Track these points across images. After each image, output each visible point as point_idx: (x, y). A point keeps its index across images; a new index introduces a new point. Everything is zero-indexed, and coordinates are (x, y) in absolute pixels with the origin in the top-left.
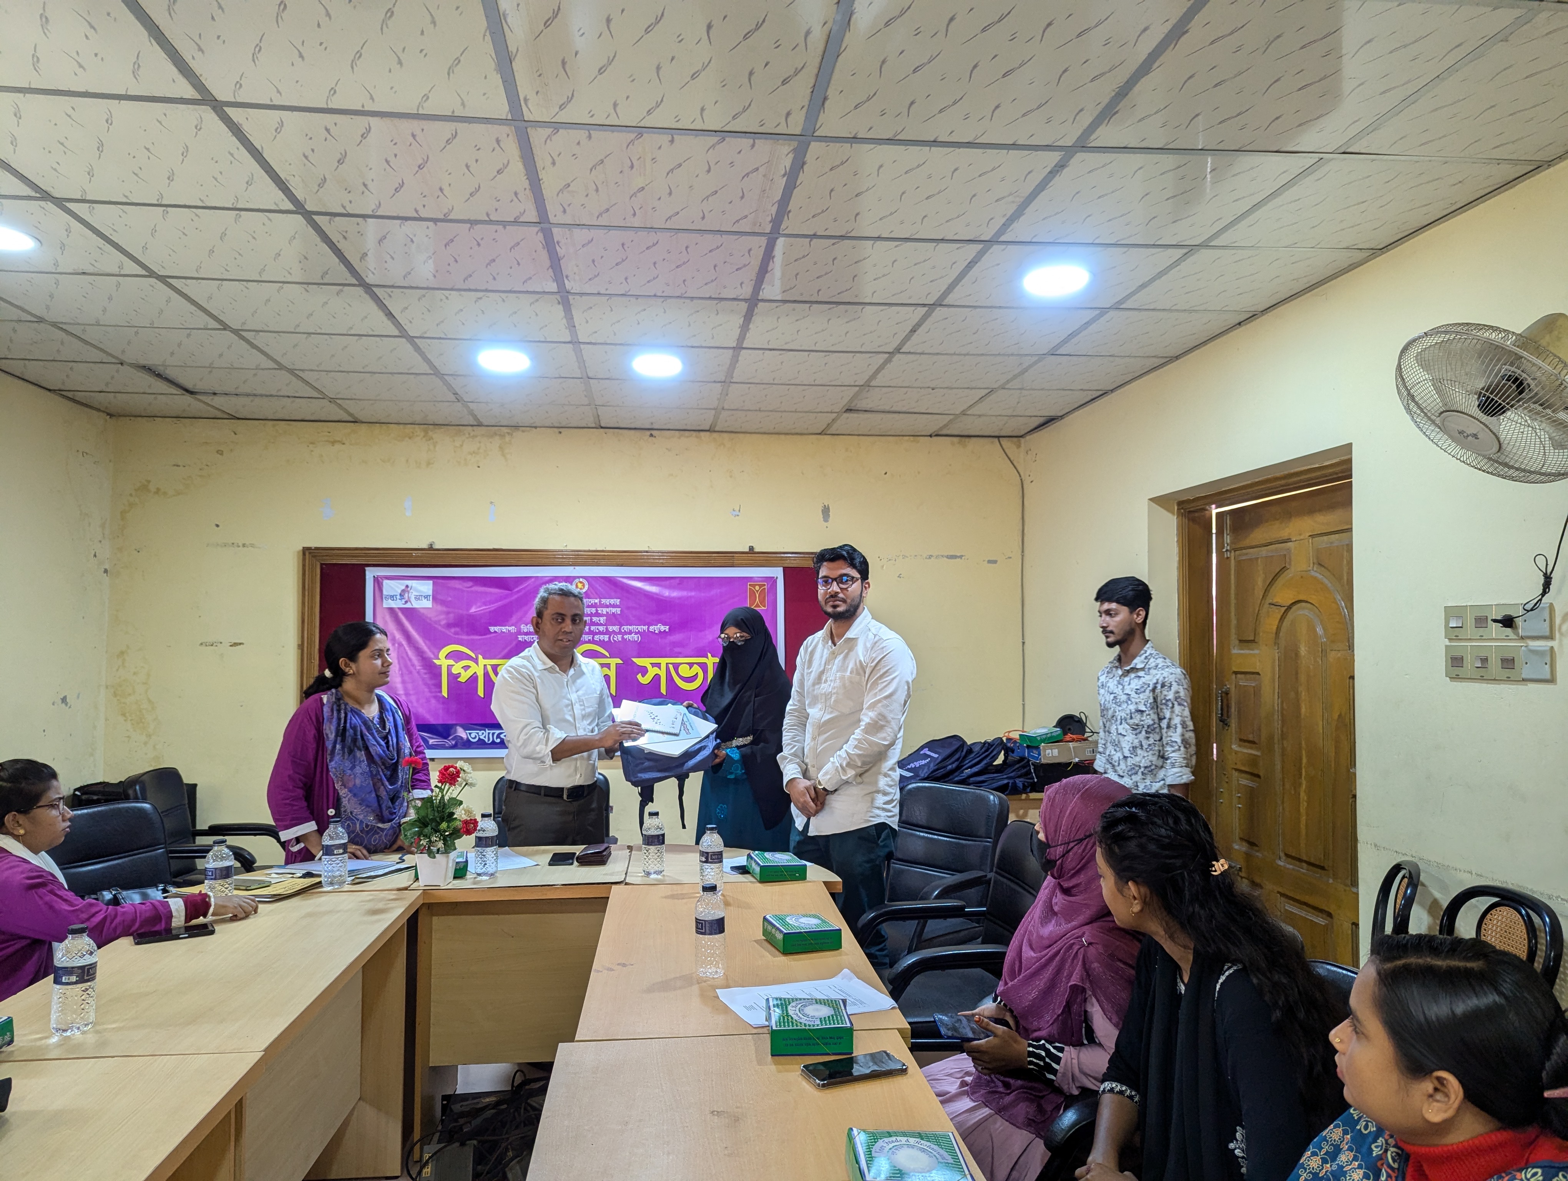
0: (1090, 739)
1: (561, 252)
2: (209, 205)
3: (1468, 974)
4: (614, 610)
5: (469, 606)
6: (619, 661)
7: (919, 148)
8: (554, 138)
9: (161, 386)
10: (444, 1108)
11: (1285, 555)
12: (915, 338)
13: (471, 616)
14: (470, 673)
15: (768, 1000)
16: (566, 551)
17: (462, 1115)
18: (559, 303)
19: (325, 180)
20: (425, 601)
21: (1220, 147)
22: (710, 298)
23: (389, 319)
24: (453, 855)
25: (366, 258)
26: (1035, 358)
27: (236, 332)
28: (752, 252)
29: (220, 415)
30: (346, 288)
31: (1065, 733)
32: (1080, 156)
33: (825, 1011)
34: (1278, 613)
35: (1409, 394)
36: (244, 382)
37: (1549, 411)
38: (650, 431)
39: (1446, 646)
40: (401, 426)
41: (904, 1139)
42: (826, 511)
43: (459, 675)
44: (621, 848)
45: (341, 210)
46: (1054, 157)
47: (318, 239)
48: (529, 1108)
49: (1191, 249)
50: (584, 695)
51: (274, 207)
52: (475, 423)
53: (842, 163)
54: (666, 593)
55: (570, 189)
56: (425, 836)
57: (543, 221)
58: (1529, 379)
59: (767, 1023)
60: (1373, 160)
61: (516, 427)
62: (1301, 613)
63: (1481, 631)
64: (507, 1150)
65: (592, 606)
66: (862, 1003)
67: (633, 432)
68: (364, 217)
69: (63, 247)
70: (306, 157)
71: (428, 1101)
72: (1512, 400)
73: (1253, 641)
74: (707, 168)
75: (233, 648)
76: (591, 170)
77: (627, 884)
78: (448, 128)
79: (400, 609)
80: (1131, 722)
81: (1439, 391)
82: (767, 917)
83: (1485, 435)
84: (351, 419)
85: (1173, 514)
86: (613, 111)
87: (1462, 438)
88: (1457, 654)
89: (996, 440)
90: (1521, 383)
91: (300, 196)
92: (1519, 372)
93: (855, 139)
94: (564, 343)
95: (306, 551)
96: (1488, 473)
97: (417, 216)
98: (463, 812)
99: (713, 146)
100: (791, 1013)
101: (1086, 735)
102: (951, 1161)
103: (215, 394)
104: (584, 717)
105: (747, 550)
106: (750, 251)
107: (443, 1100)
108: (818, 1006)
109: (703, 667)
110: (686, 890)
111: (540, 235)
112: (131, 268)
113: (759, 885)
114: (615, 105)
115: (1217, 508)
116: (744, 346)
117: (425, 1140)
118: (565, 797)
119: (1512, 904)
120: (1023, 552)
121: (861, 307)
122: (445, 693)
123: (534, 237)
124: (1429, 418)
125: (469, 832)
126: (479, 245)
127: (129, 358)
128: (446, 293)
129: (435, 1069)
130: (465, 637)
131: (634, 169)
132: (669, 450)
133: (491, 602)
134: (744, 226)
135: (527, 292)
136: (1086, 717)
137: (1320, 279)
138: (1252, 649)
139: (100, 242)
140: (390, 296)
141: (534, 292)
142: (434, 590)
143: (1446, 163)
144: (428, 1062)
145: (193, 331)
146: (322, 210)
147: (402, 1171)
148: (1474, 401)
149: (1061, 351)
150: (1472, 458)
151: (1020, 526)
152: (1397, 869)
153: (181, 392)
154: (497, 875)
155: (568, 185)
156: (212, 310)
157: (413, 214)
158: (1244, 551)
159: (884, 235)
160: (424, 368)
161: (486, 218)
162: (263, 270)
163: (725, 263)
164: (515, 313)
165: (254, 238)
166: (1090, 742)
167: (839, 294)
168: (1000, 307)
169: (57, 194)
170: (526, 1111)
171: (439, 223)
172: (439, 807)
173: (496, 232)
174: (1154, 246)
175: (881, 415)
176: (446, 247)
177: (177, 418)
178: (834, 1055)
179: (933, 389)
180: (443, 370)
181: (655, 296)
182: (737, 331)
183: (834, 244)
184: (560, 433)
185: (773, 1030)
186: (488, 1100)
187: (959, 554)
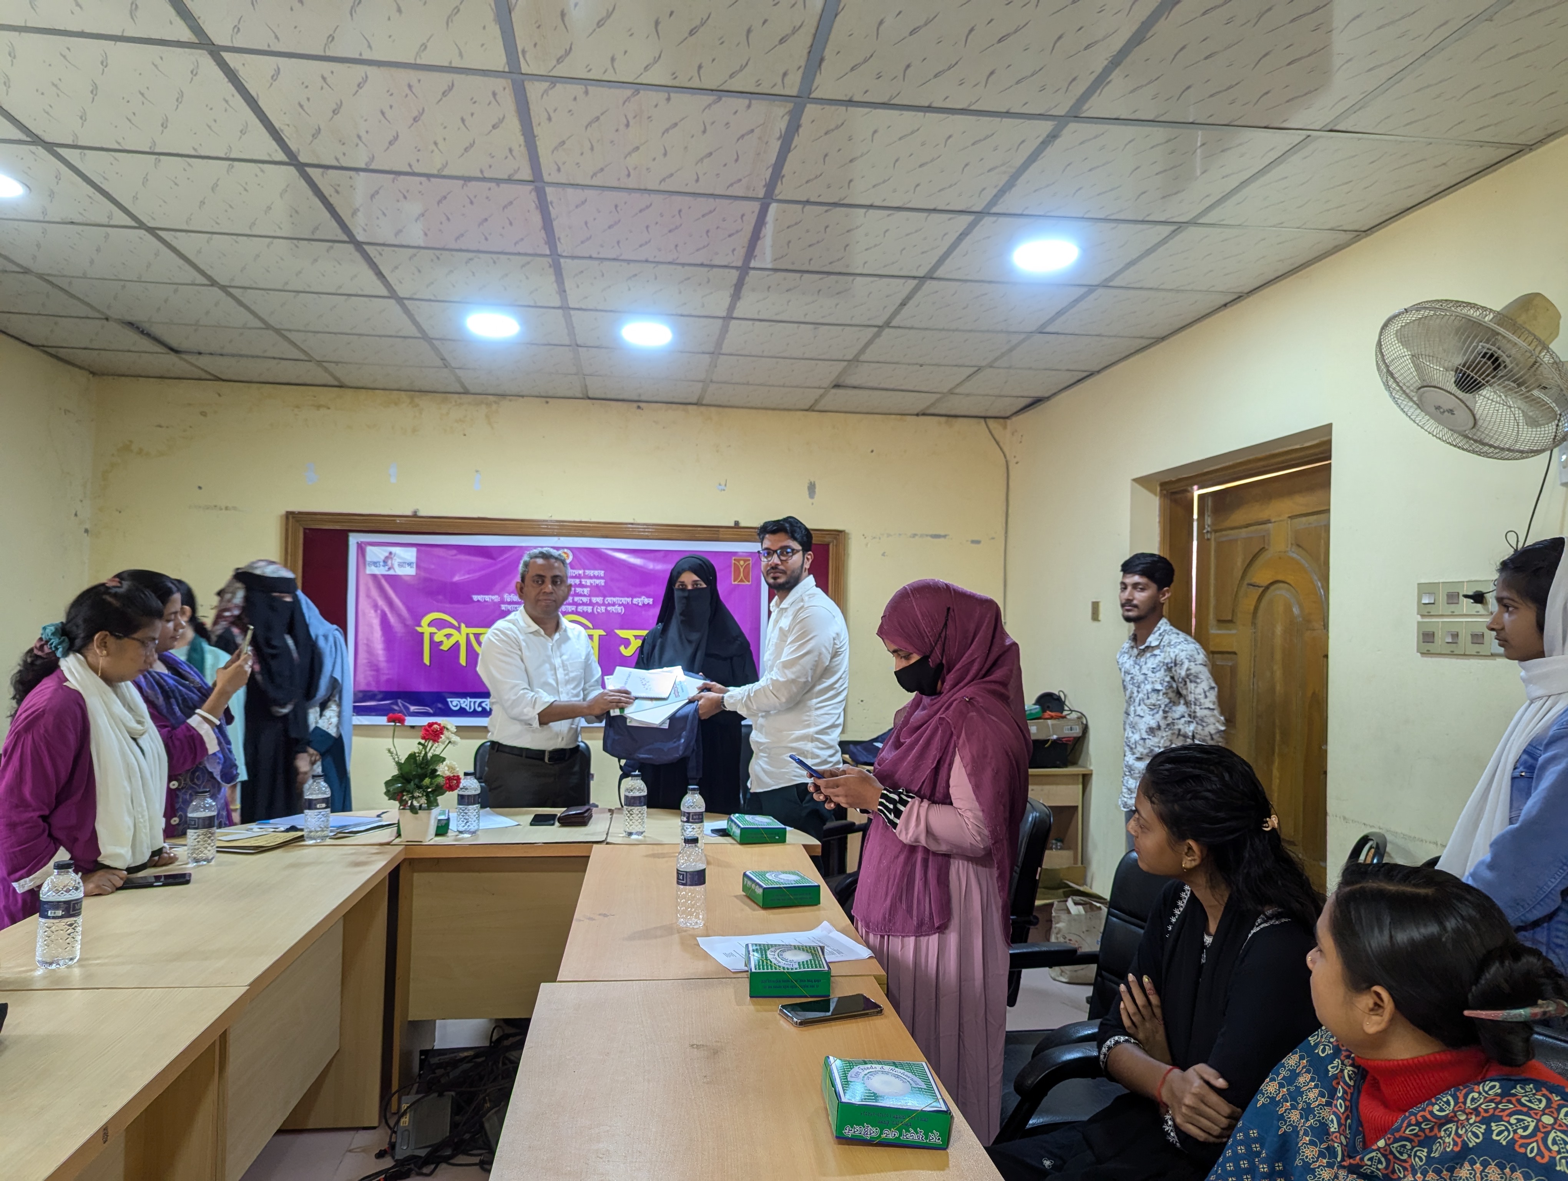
0: (1068, 717)
1: (554, 212)
2: (203, 154)
4: (597, 581)
5: (453, 575)
6: (602, 633)
7: (914, 113)
8: (550, 92)
9: (145, 344)
10: (422, 1062)
11: (1264, 537)
12: (905, 311)
13: (456, 584)
14: (452, 641)
15: (747, 945)
16: (551, 521)
17: (440, 1066)
18: (550, 266)
19: (319, 130)
20: (408, 568)
21: (1209, 121)
22: (702, 265)
23: (379, 279)
24: (435, 811)
25: (359, 214)
26: (1023, 336)
27: (223, 288)
28: (744, 218)
29: (203, 375)
30: (336, 244)
31: (1044, 711)
32: (1073, 126)
33: (804, 957)
34: (1256, 593)
35: (1388, 371)
36: (231, 341)
37: (1523, 388)
38: (638, 402)
39: (1419, 623)
40: (387, 392)
41: (879, 1067)
42: (812, 488)
43: (441, 643)
44: (603, 811)
45: (334, 163)
46: (1047, 127)
47: (309, 193)
48: (507, 1062)
49: (1180, 226)
50: (568, 660)
51: (267, 158)
52: (462, 391)
53: (837, 127)
54: (651, 566)
55: (565, 146)
56: (409, 792)
57: (537, 181)
58: (1504, 356)
59: (746, 969)
60: (1359, 139)
61: (503, 396)
62: (1280, 593)
63: (1453, 607)
64: (484, 1101)
65: (576, 577)
66: (839, 953)
67: (620, 403)
68: (357, 170)
69: (52, 194)
70: (301, 106)
71: (406, 1056)
72: (1487, 376)
73: (1231, 621)
74: (702, 128)
76: (587, 128)
77: (608, 843)
78: (446, 78)
79: (384, 576)
81: (1417, 367)
82: (748, 873)
83: (1462, 414)
84: (336, 383)
85: (1155, 494)
86: (610, 66)
87: (1440, 414)
88: (1429, 629)
89: (982, 421)
90: (1497, 359)
91: (293, 147)
92: (1494, 348)
93: (850, 103)
94: (554, 308)
95: (289, 515)
96: (1463, 449)
97: (410, 170)
98: (446, 768)
99: (710, 105)
100: (770, 957)
101: (1065, 713)
102: (925, 1087)
103: (200, 353)
104: (567, 682)
105: (732, 524)
106: (743, 216)
107: (421, 1055)
108: (797, 952)
110: (665, 850)
111: (534, 194)
112: (121, 218)
113: (739, 846)
114: (613, 59)
115: (1199, 488)
116: (735, 315)
117: (404, 1089)
118: (546, 760)
120: (1006, 532)
121: (851, 278)
122: (427, 660)
123: (526, 195)
124: (1407, 395)
125: (451, 788)
126: (472, 203)
127: (114, 314)
128: (438, 252)
129: (414, 1024)
130: (448, 605)
131: (630, 128)
132: (656, 423)
133: (475, 571)
134: (738, 191)
135: (519, 254)
136: (1065, 696)
137: (1304, 261)
138: (1230, 630)
139: (90, 190)
140: (381, 254)
141: (526, 254)
142: (418, 558)
143: (1431, 144)
144: (407, 1016)
145: (180, 286)
146: (316, 162)
147: (380, 1122)
148: (1451, 377)
149: (1049, 329)
150: (1448, 435)
151: (1004, 508)
152: (1364, 840)
153: (165, 350)
154: (478, 833)
155: (563, 143)
156: (202, 266)
157: (407, 169)
158: (1224, 533)
159: (876, 204)
160: (412, 331)
161: (480, 175)
162: (254, 224)
163: (718, 228)
164: (507, 275)
165: (246, 190)
166: (1070, 720)
167: (830, 263)
168: (990, 282)
169: (48, 139)
170: (504, 1064)
171: (433, 180)
172: (422, 763)
173: (490, 189)
174: (1143, 222)
175: (870, 392)
176: (438, 204)
177: (161, 377)
178: (812, 997)
179: (921, 366)
180: (431, 333)
181: (647, 261)
182: (727, 301)
183: (826, 211)
184: (547, 402)
185: (752, 974)
186: (466, 1054)
187: (943, 533)
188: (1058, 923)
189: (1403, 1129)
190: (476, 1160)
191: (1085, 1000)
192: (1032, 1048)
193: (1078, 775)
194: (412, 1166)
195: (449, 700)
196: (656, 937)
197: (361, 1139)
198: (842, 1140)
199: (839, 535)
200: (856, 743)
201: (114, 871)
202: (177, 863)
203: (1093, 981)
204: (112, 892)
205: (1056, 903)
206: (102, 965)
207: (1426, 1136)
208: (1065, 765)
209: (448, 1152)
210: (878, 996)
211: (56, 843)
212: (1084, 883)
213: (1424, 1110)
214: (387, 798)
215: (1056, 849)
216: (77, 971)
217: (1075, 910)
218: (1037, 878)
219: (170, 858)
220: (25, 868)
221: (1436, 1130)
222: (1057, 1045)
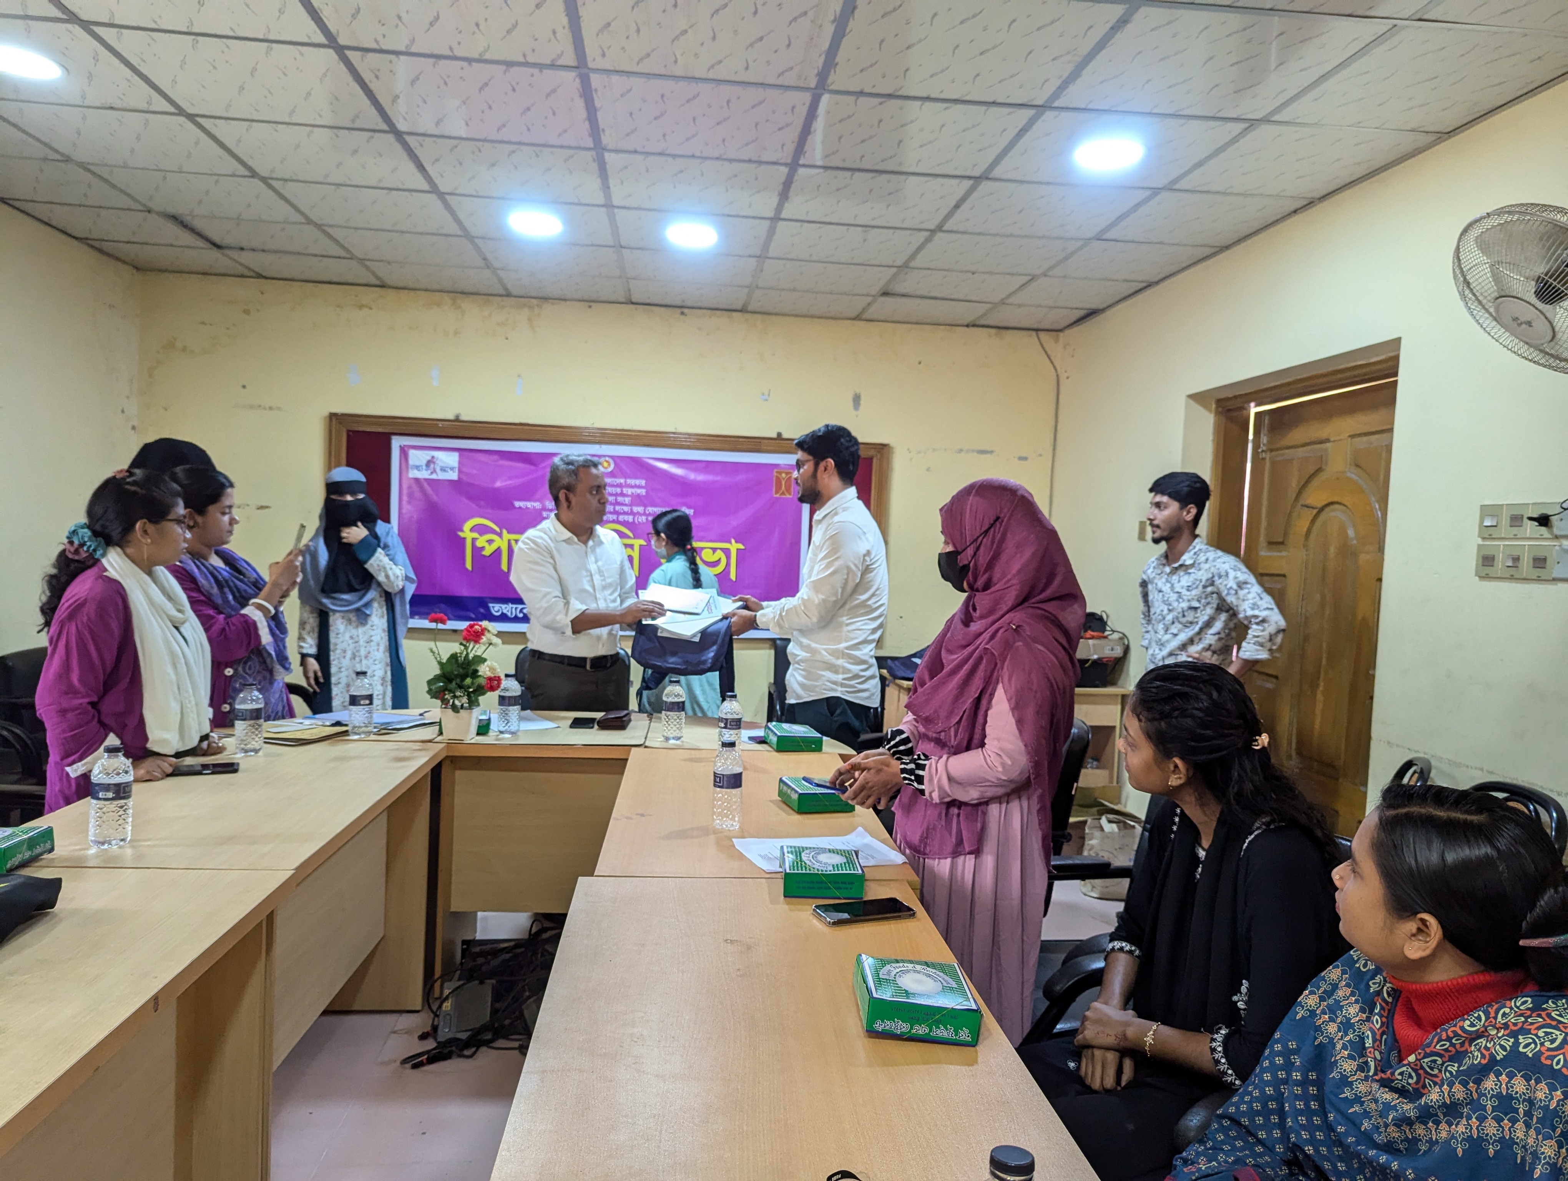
0: (1110, 637)
1: (597, 104)
2: (241, 35)
3: (1467, 826)
4: (639, 491)
5: (494, 480)
9: (187, 238)
10: (464, 951)
11: (1322, 456)
12: (959, 214)
13: (498, 490)
14: (494, 547)
15: (782, 847)
16: (593, 429)
17: (481, 954)
18: (594, 160)
19: (358, 10)
20: (451, 472)
21: (1289, 7)
22: (750, 161)
23: (420, 171)
24: (476, 711)
25: (399, 101)
26: (1080, 243)
27: (264, 180)
28: (795, 110)
29: (246, 272)
30: (377, 134)
32: (1147, 8)
33: (838, 860)
34: (1310, 514)
35: (1465, 279)
36: (272, 237)
38: (682, 308)
39: (1479, 546)
40: (430, 293)
41: (910, 966)
42: (857, 399)
43: (483, 548)
45: (374, 46)
46: (1117, 10)
49: (1253, 124)
50: (603, 566)
51: (306, 40)
52: (504, 293)
53: (895, 10)
54: (692, 476)
55: (610, 29)
56: (450, 691)
57: (581, 65)
59: (781, 870)
60: (1449, 30)
61: (545, 299)
62: (1335, 514)
63: (1515, 530)
64: (524, 991)
65: (616, 486)
66: (873, 857)
67: (663, 309)
68: (397, 53)
69: (90, 76)
71: (449, 945)
73: (1282, 543)
74: (753, 9)
75: (259, 511)
76: (633, 8)
77: (646, 747)
79: (426, 480)
80: (1184, 620)
81: (1495, 277)
82: (784, 779)
83: (1540, 325)
84: (378, 282)
85: (1210, 411)
87: (1517, 326)
88: (1490, 553)
89: (1034, 333)
91: (332, 27)
94: (598, 206)
95: (333, 416)
96: (1539, 364)
97: (451, 54)
98: (487, 669)
100: (804, 858)
101: (1107, 633)
102: (956, 986)
103: (242, 249)
104: (604, 588)
105: (774, 435)
106: (794, 107)
107: (462, 945)
108: (832, 855)
109: (727, 552)
110: (704, 754)
111: (578, 81)
112: (161, 104)
113: (775, 754)
115: (1257, 405)
116: (783, 216)
117: (446, 976)
118: (588, 666)
119: (1521, 799)
120: (1054, 449)
121: (903, 177)
122: (469, 565)
123: (570, 79)
124: (1483, 306)
125: (492, 689)
126: (514, 90)
127: (156, 206)
128: (480, 144)
129: (456, 914)
130: (490, 511)
131: (678, 8)
132: (699, 329)
133: (516, 477)
134: (789, 79)
135: (562, 147)
136: (1108, 616)
137: (1383, 164)
138: (1280, 551)
139: (128, 72)
140: (421, 145)
141: (569, 147)
142: (460, 463)
143: (1526, 35)
144: (450, 907)
145: (221, 178)
146: (355, 44)
147: (423, 1006)
148: (1532, 287)
149: (1108, 236)
150: (1524, 349)
151: (1053, 423)
152: (1408, 765)
153: (209, 245)
154: (519, 733)
155: (609, 24)
156: (240, 155)
157: (448, 53)
158: (1281, 452)
159: (933, 96)
160: (454, 229)
161: (522, 60)
162: (293, 111)
163: (767, 121)
164: (549, 169)
165: (285, 74)
166: (1110, 640)
167: (883, 161)
168: (1048, 183)
169: (84, 16)
170: (542, 955)
171: (474, 64)
172: (463, 663)
173: (532, 75)
174: (1214, 118)
175: (918, 301)
176: (480, 91)
177: (204, 274)
178: (845, 898)
179: (973, 273)
180: (474, 231)
181: (693, 156)
182: (774, 200)
183: (881, 104)
184: (590, 307)
185: (786, 874)
186: (506, 945)
187: (989, 449)
188: (1090, 839)
189: (1434, 1044)
190: (516, 1044)
191: (1115, 915)
192: (1062, 956)
193: (1117, 695)
194: (454, 1048)
195: (491, 605)
196: (692, 837)
197: (405, 1021)
198: (872, 1033)
199: (883, 449)
200: (894, 659)
201: (164, 758)
202: (225, 753)
203: (1124, 897)
204: (162, 779)
205: (1089, 821)
206: (154, 846)
207: (1457, 1051)
208: (1104, 684)
209: (489, 1036)
210: (909, 899)
211: (106, 729)
212: (1119, 802)
213: (1455, 1026)
214: (429, 697)
215: (1092, 768)
216: (129, 851)
217: (1110, 828)
218: (1073, 793)
219: (219, 747)
220: (76, 753)
221: (1467, 1044)
222: (1086, 954)
